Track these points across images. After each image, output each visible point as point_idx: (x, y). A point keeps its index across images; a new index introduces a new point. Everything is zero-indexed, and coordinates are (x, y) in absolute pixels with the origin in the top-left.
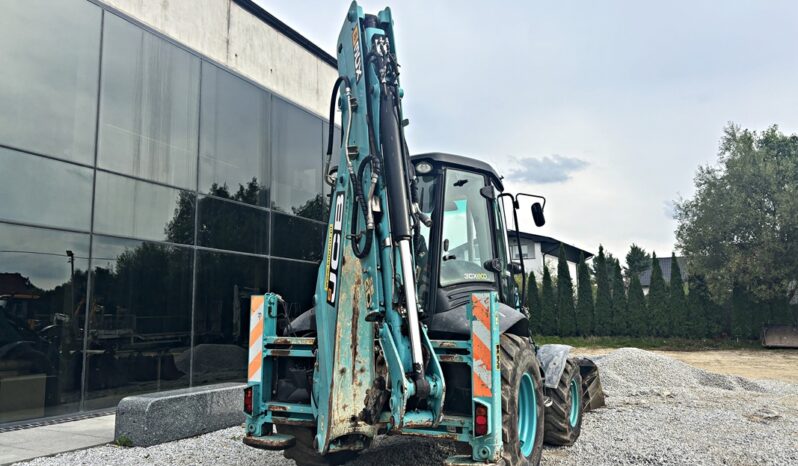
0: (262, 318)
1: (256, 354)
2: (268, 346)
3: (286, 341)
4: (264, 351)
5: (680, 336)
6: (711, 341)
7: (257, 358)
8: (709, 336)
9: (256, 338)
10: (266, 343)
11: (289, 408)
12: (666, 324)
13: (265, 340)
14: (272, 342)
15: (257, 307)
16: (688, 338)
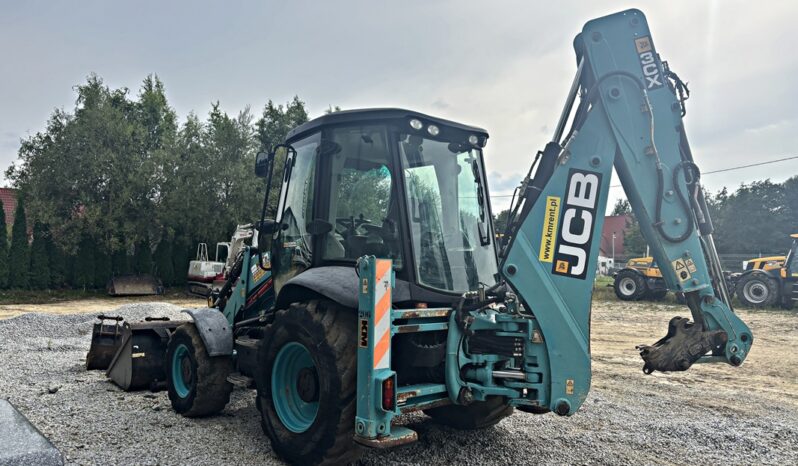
0: (389, 288)
1: (384, 333)
2: (396, 322)
3: (414, 314)
4: (392, 329)
5: (21, 287)
6: (55, 292)
7: (382, 339)
8: (52, 286)
9: (382, 314)
10: (393, 319)
11: (419, 391)
12: (5, 275)
13: (392, 314)
14: (399, 317)
15: (383, 275)
16: (29, 289)
